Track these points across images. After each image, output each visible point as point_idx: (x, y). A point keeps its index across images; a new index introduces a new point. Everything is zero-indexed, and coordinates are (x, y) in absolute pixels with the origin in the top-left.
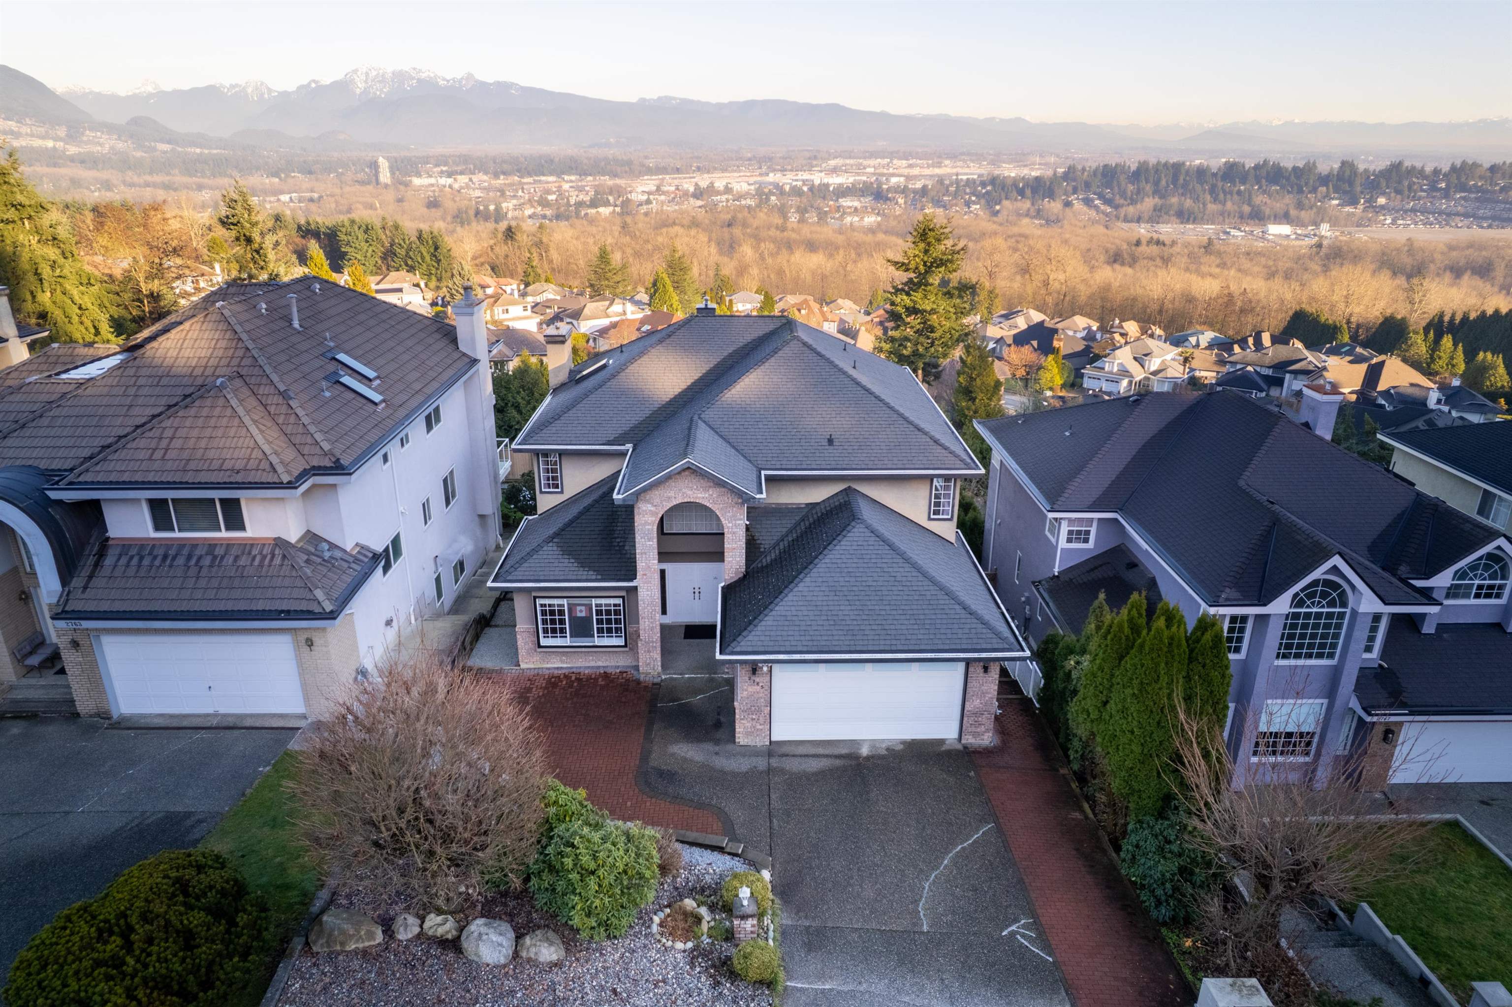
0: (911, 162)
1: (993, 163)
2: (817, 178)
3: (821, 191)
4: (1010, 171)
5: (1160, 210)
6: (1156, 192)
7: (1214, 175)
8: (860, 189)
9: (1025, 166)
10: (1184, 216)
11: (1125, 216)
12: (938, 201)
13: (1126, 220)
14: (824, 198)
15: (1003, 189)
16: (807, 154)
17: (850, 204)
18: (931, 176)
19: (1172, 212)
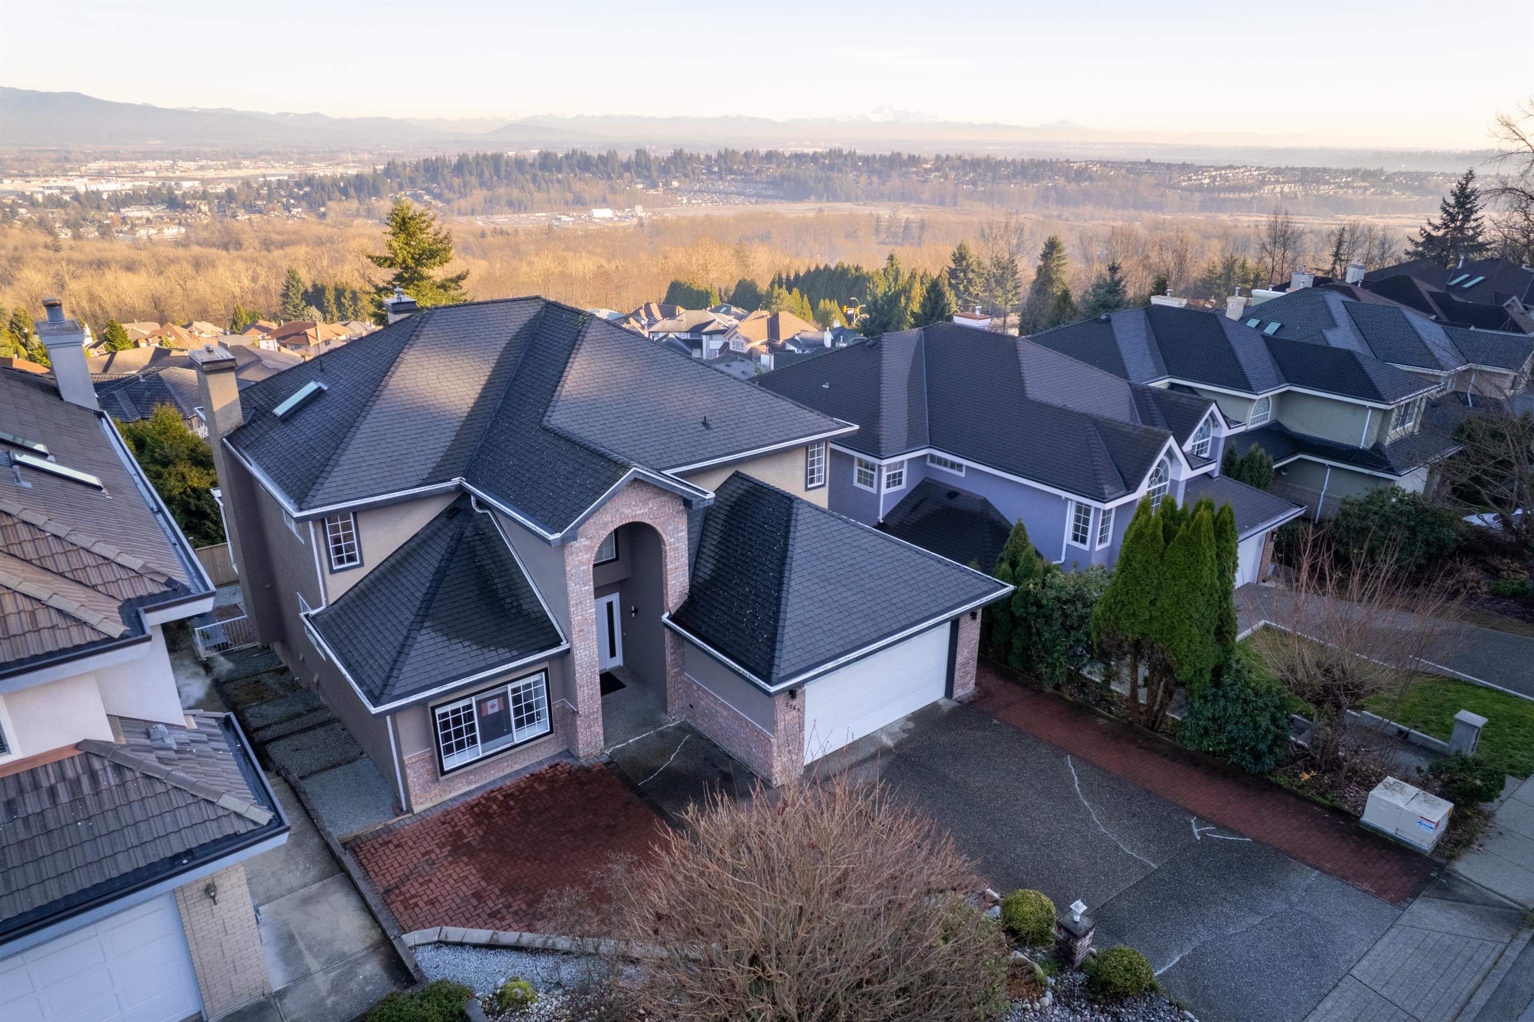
0: (201, 163)
1: (300, 162)
2: (81, 185)
3: (93, 200)
4: (321, 170)
5: (491, 201)
6: (482, 184)
7: (532, 165)
8: (146, 197)
9: (338, 164)
10: (514, 206)
11: (459, 209)
12: (251, 206)
13: (460, 213)
14: (99, 208)
15: (323, 189)
16: (54, 156)
17: (139, 214)
18: (232, 179)
19: (502, 203)
